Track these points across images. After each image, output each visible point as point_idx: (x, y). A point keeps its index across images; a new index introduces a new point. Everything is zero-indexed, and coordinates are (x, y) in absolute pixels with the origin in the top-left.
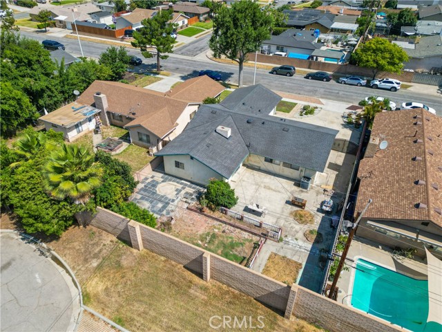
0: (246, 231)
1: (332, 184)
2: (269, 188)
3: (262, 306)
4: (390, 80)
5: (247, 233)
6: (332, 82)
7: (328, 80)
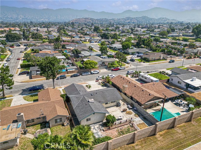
0: (125, 125)
1: (122, 102)
2: (114, 111)
3: (150, 137)
4: (96, 70)
5: (125, 126)
6: (80, 76)
7: (79, 76)
